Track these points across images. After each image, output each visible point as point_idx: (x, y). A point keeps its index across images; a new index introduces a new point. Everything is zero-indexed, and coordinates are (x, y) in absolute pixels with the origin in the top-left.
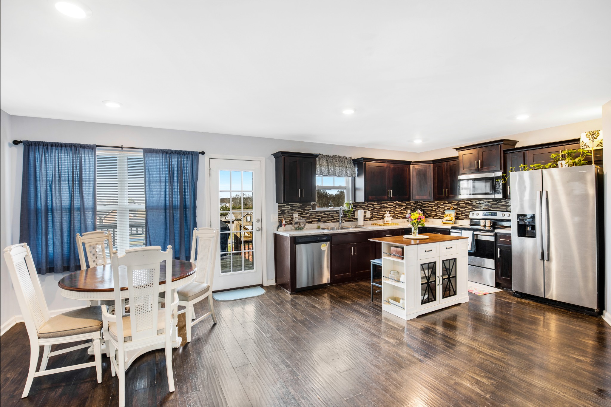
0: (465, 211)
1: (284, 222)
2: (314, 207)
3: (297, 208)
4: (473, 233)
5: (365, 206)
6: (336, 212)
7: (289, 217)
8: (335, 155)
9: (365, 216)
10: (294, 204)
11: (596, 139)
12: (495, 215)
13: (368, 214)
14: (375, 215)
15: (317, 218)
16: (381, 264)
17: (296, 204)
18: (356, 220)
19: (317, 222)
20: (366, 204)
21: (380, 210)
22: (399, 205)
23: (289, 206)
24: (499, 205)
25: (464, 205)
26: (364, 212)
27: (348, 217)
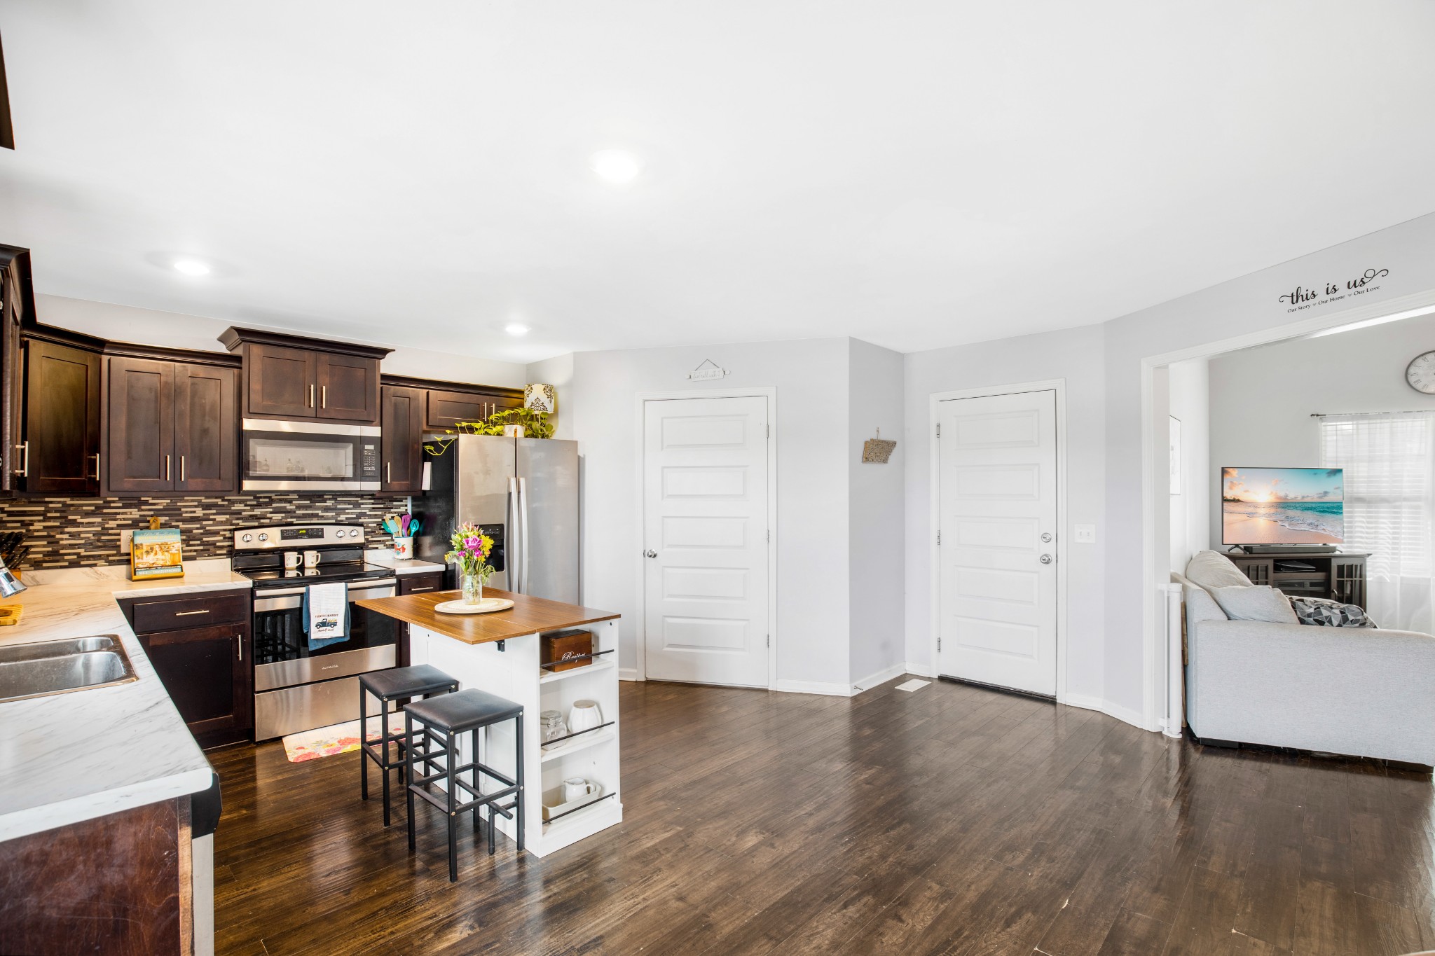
0: (202, 531)
4: (346, 586)
12: (320, 534)
24: (318, 508)
25: (200, 512)
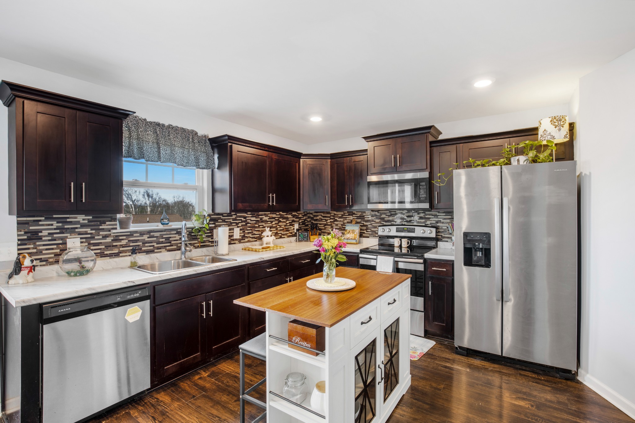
1: (27, 262)
2: (123, 223)
3: (79, 226)
4: (394, 259)
5: (231, 220)
6: (175, 232)
7: (55, 246)
8: (174, 124)
9: (230, 236)
10: (68, 218)
11: (563, 127)
12: (413, 231)
13: (237, 233)
14: (248, 233)
15: (131, 244)
16: (265, 357)
17: (76, 218)
18: (215, 244)
19: (130, 254)
20: (234, 217)
21: (256, 226)
22: (284, 218)
23: (54, 223)
25: (370, 218)
26: (230, 230)
27: (199, 240)
